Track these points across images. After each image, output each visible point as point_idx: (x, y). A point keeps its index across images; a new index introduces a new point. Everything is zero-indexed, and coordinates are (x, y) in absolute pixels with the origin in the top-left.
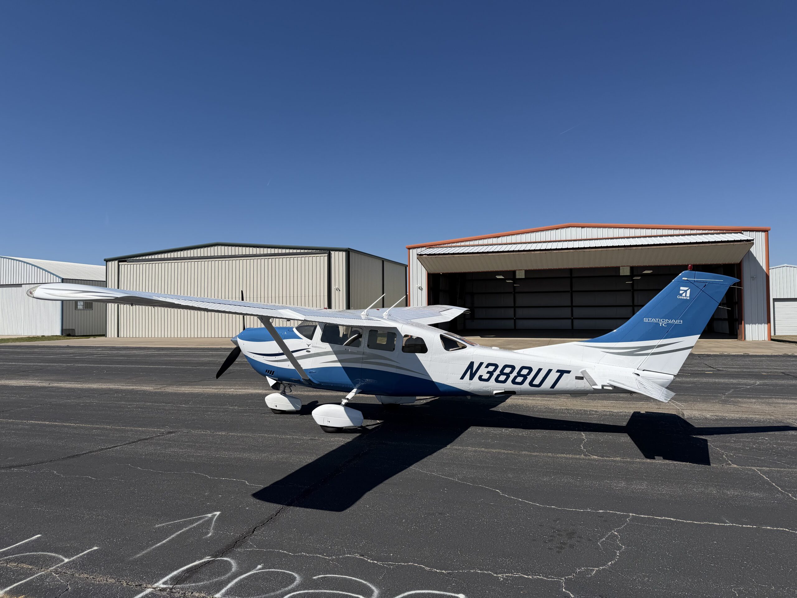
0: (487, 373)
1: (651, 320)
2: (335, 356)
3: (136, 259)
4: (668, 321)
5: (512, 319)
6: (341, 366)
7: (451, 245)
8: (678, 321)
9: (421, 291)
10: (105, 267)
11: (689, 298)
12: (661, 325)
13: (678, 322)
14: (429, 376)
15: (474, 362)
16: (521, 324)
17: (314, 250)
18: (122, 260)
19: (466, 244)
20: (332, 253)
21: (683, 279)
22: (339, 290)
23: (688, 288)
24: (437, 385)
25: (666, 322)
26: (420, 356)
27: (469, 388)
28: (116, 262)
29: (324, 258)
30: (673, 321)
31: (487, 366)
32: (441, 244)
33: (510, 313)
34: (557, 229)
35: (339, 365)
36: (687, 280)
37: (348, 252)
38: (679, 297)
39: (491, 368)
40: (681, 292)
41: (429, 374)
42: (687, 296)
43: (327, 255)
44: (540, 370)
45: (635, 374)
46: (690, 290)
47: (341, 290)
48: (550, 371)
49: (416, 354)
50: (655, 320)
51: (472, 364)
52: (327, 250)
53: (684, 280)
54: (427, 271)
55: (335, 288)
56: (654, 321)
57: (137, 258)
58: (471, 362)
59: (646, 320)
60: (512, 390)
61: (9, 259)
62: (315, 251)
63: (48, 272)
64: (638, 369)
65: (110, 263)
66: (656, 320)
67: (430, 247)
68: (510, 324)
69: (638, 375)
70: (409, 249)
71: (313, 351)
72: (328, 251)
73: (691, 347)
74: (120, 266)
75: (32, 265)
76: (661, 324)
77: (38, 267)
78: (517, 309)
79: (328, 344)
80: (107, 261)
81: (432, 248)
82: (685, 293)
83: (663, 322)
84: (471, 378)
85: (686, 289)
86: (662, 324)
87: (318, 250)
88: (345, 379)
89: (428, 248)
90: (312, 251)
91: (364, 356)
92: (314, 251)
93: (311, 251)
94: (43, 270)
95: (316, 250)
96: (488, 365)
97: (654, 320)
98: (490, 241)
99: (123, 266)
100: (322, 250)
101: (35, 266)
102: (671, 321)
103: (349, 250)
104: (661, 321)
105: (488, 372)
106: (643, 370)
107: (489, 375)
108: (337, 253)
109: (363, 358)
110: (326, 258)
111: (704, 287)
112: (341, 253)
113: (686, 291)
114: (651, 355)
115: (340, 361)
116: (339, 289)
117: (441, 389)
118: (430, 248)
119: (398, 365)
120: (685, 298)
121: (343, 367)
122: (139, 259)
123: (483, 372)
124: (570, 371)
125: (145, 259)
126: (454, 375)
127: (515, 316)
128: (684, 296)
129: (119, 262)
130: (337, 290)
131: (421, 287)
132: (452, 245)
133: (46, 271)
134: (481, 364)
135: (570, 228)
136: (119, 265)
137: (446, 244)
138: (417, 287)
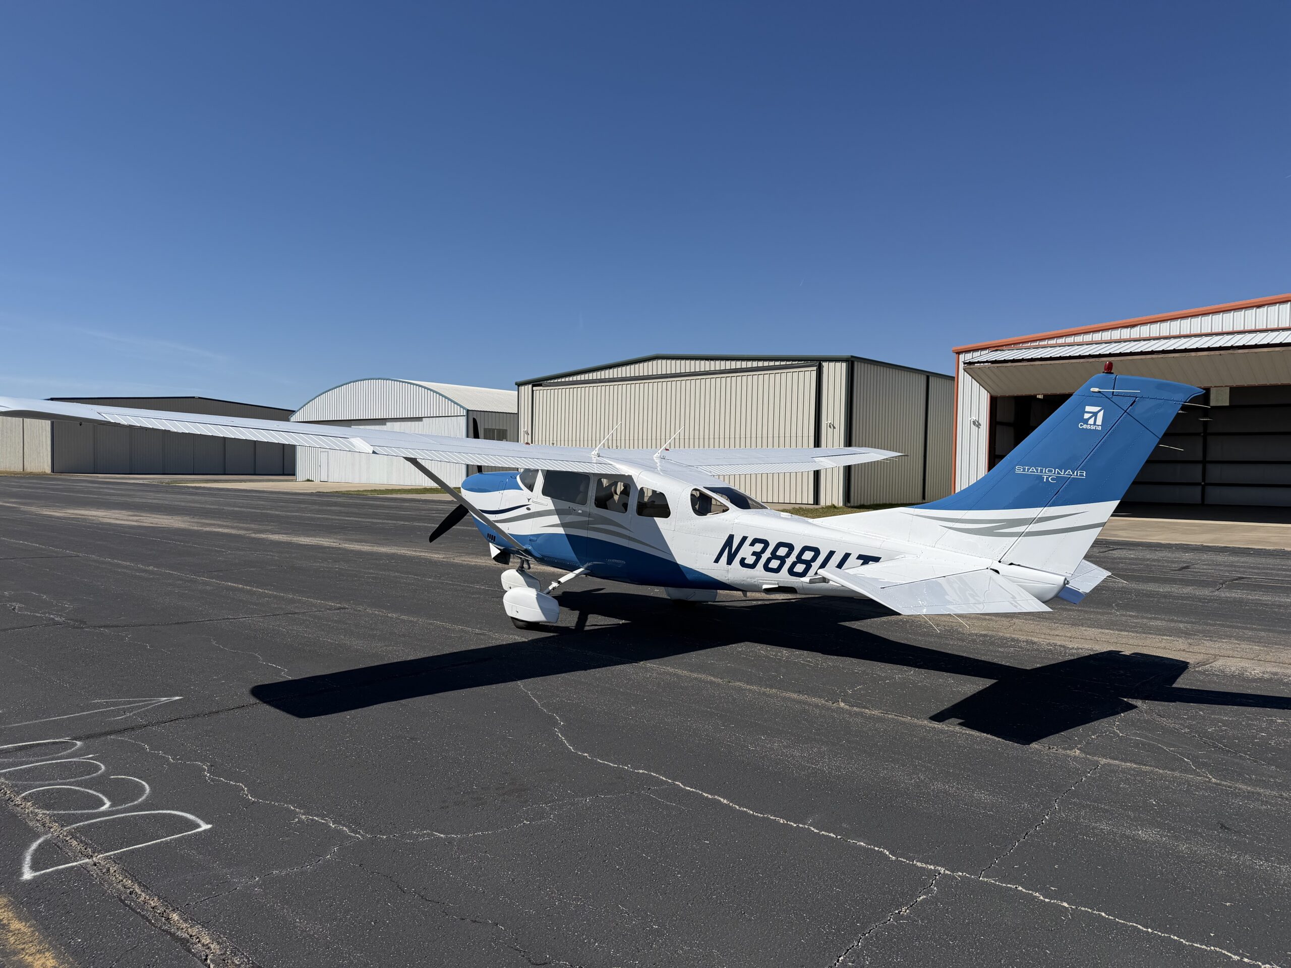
0: (752, 555)
1: (1028, 469)
2: (556, 517)
3: (554, 382)
4: (1058, 473)
5: (1198, 484)
6: (564, 533)
7: (1037, 344)
8: (1077, 473)
9: (977, 428)
10: (517, 392)
11: (1100, 428)
12: (1045, 481)
13: (1077, 475)
14: (671, 554)
15: (733, 535)
16: (1215, 495)
17: (795, 360)
18: (536, 383)
19: (1067, 342)
20: (825, 364)
21: (1092, 389)
22: (834, 428)
23: (1100, 408)
24: (683, 571)
25: (1055, 473)
26: (659, 521)
27: (727, 578)
28: (530, 386)
29: (810, 374)
30: (1069, 472)
31: (752, 544)
32: (1020, 343)
33: (1196, 473)
34: (1259, 306)
35: (561, 531)
36: (1099, 392)
37: (851, 362)
38: (1081, 425)
39: (758, 547)
40: (1086, 416)
41: (672, 552)
42: (1097, 424)
43: (815, 368)
44: (832, 553)
45: (991, 569)
46: (1103, 411)
47: (836, 428)
48: (847, 556)
49: (655, 518)
50: (1035, 470)
51: (731, 538)
52: (816, 360)
53: (1093, 392)
54: (990, 393)
55: (827, 424)
56: (1034, 472)
57: (556, 381)
58: (730, 535)
59: (1019, 470)
60: (789, 586)
61: (408, 383)
62: (797, 363)
63: (452, 401)
64: (1000, 562)
65: (523, 387)
66: (1037, 470)
67: (997, 348)
68: (1194, 494)
69: (997, 572)
70: (959, 353)
71: (534, 508)
72: (817, 362)
73: (1102, 525)
74: (535, 392)
75: (434, 391)
76: (1045, 477)
77: (440, 394)
78: (1209, 466)
79: (550, 498)
80: (519, 385)
81: (1000, 350)
82: (1094, 418)
83: (1050, 474)
84: (730, 562)
85: (1095, 409)
86: (1047, 479)
87: (802, 360)
88: (568, 553)
89: (991, 352)
90: (793, 363)
91: (590, 519)
92: (795, 363)
93: (791, 363)
94: (446, 397)
95: (799, 360)
96: (755, 541)
97: (1033, 469)
98: (1116, 334)
99: (538, 392)
100: (809, 360)
101: (437, 393)
102: (1064, 473)
103: (853, 359)
104: (1045, 473)
105: (754, 554)
106: (1011, 564)
107: (755, 557)
108: (832, 364)
109: (588, 523)
110: (814, 374)
111: (1131, 405)
112: (838, 364)
113: (1095, 414)
114: (1024, 536)
115: (563, 525)
116: (833, 425)
117: (689, 577)
118: (997, 350)
119: (632, 535)
120: (1093, 427)
121: (567, 535)
122: (558, 382)
123: (746, 552)
124: (880, 558)
125: (565, 382)
126: (705, 555)
127: (1204, 480)
128: (1091, 425)
129: (533, 386)
130: (830, 427)
131: (978, 422)
132: (1040, 343)
133: (449, 399)
134: (744, 539)
136: (533, 391)
137: (1028, 342)
138: (969, 421)
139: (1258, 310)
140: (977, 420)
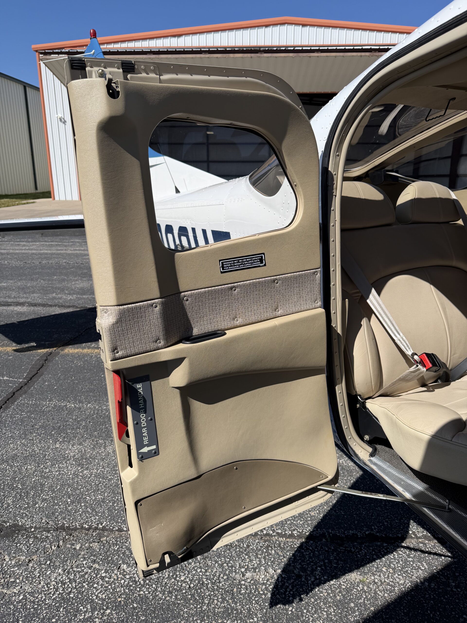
9: (64, 125)
34: (267, 26)
131: (64, 119)
135: (286, 25)
138: (56, 118)
139: (266, 29)
140: (63, 117)
